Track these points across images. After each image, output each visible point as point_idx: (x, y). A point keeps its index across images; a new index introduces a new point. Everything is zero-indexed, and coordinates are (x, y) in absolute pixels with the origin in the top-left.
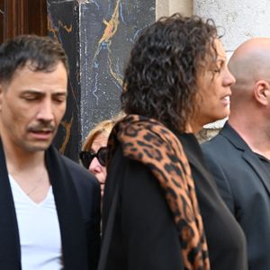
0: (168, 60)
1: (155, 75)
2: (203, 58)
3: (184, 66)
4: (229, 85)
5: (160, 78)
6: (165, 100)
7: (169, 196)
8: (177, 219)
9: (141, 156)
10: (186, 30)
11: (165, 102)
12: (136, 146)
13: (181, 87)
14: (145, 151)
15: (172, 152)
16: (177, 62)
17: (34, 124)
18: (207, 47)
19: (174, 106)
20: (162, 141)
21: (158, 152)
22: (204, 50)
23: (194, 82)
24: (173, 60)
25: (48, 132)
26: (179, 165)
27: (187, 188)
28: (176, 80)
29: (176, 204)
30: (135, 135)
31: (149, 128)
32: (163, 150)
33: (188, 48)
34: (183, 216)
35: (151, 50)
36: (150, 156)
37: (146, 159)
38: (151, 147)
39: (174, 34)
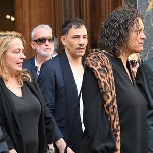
0: (117, 25)
1: (111, 31)
2: (132, 26)
3: (124, 29)
4: (143, 39)
5: (113, 33)
6: (115, 42)
7: (99, 82)
8: (101, 91)
9: (89, 64)
10: (126, 14)
11: (114, 43)
12: (89, 61)
13: (122, 37)
14: (91, 63)
15: (104, 64)
16: (121, 26)
17: (78, 46)
18: (135, 22)
19: (118, 45)
20: (99, 59)
21: (97, 63)
22: (133, 23)
23: (128, 36)
24: (119, 26)
25: (83, 49)
26: (105, 69)
27: (108, 79)
28: (120, 34)
29: (101, 85)
30: (90, 57)
31: (97, 54)
32: (99, 63)
33: (126, 21)
34: (104, 90)
35: (111, 21)
36: (93, 65)
37: (91, 66)
38: (94, 61)
39: (122, 15)
